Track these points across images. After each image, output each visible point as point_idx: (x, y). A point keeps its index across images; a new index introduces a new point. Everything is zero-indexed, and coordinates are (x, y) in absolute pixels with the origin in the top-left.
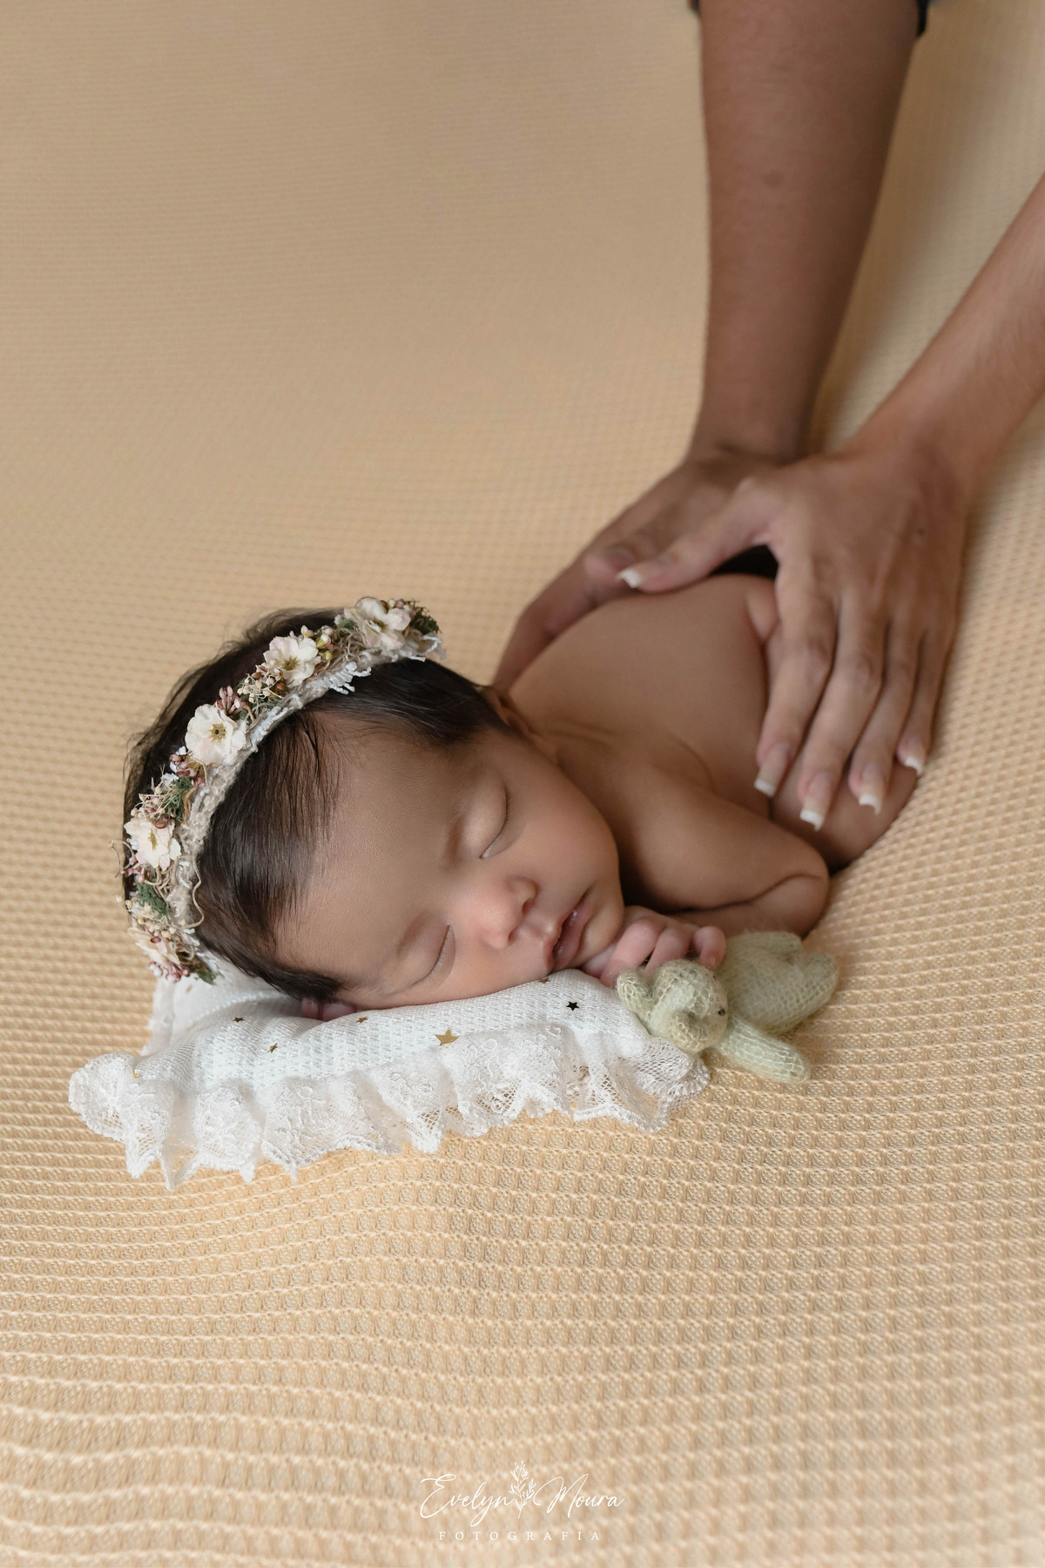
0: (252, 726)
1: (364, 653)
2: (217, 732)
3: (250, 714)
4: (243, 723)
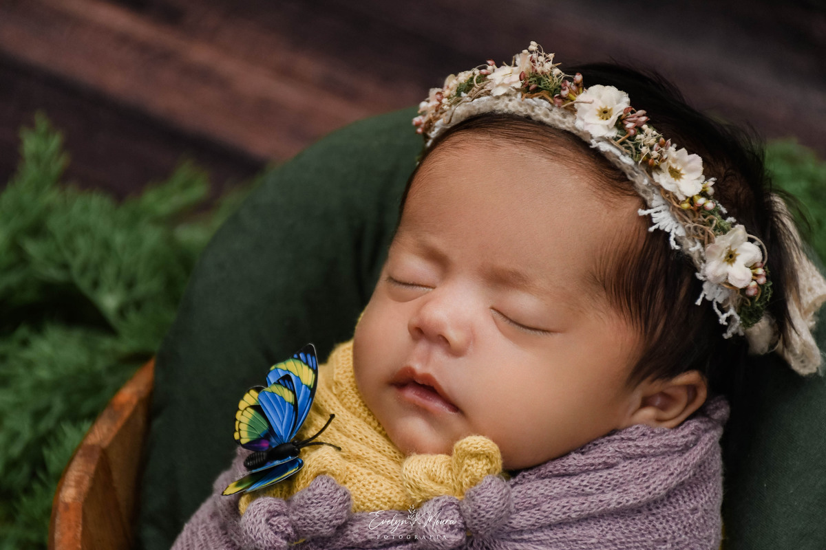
0: (613, 142)
1: (699, 245)
2: (605, 112)
3: (623, 138)
4: (614, 133)
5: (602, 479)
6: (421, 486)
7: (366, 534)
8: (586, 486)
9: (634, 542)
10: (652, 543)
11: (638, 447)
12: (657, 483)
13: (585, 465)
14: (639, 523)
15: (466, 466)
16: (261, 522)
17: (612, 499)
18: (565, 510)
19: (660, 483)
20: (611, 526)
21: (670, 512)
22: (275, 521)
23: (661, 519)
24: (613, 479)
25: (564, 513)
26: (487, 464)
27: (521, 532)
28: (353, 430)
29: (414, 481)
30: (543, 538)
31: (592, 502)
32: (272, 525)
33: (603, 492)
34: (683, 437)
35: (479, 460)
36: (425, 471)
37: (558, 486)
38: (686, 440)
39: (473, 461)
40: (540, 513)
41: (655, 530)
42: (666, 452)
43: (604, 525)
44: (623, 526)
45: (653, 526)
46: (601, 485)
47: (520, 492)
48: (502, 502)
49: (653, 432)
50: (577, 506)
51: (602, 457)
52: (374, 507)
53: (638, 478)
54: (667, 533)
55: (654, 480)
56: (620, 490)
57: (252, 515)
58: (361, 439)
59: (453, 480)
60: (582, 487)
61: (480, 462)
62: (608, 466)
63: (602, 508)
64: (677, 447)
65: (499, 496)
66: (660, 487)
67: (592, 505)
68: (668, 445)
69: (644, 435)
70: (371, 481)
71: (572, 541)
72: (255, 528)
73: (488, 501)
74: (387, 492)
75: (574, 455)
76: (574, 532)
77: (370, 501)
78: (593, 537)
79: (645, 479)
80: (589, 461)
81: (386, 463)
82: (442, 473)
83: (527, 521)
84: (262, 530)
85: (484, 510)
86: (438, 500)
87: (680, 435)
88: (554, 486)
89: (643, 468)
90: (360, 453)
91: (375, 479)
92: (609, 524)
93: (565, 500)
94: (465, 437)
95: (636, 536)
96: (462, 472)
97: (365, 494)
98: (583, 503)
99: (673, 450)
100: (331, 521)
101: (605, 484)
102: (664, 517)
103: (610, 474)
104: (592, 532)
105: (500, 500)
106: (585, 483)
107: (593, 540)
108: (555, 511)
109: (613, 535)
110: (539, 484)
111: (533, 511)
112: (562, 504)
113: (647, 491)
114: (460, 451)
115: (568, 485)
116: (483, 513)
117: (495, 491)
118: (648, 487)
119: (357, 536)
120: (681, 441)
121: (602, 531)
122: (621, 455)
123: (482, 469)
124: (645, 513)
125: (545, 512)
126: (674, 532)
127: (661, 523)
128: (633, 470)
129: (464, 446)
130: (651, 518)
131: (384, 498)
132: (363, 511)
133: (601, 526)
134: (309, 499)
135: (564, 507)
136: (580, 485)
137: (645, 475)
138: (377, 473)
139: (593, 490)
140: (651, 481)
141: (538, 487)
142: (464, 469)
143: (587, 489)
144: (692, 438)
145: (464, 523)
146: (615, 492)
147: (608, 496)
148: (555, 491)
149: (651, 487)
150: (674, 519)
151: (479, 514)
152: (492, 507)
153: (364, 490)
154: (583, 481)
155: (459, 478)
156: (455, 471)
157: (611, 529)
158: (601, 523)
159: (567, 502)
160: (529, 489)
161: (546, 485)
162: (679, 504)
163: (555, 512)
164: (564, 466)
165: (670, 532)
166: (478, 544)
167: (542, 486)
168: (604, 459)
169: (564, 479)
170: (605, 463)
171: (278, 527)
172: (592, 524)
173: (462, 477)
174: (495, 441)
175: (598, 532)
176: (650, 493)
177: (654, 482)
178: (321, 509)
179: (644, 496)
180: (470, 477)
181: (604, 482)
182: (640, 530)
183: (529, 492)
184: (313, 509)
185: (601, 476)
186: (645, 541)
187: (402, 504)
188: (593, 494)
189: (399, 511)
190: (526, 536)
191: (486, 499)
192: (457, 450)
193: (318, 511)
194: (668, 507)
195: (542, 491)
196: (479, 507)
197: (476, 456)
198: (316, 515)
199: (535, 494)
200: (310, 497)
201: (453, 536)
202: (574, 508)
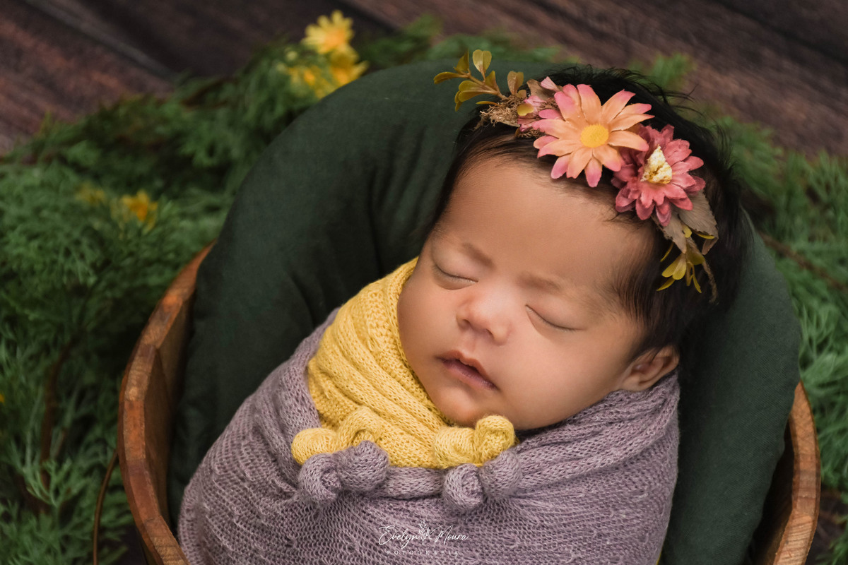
5: (590, 445)
6: (449, 457)
7: (400, 489)
8: (577, 452)
9: (612, 494)
10: (629, 494)
11: (618, 412)
12: (634, 445)
13: (578, 436)
14: (618, 478)
15: (486, 440)
16: (316, 480)
17: (597, 461)
18: (561, 473)
19: (636, 445)
20: (595, 483)
21: (644, 465)
22: (327, 478)
23: (637, 473)
24: (599, 445)
25: (561, 475)
26: (503, 439)
27: (525, 491)
28: (388, 390)
29: (444, 454)
30: (542, 495)
31: (582, 466)
32: (325, 482)
33: (591, 456)
34: (653, 401)
35: (497, 435)
36: (453, 444)
37: (555, 453)
38: (655, 403)
39: (493, 436)
40: (542, 476)
41: (631, 483)
42: (639, 415)
43: (590, 481)
44: (604, 482)
45: (630, 479)
46: (589, 451)
47: (526, 459)
48: (515, 476)
49: (629, 398)
50: (571, 469)
51: (591, 427)
52: (406, 464)
53: (618, 442)
54: (644, 485)
55: (630, 442)
56: (603, 453)
57: (309, 474)
58: (395, 399)
59: (473, 450)
60: (574, 454)
61: (498, 438)
62: (595, 434)
63: (589, 470)
64: (648, 410)
65: (513, 471)
66: (636, 448)
67: (582, 468)
68: (641, 410)
69: (621, 400)
70: (404, 441)
71: (565, 496)
72: (312, 485)
73: (504, 475)
74: (417, 453)
75: (569, 427)
76: (566, 490)
77: (403, 459)
78: (581, 492)
79: (622, 442)
80: (581, 431)
81: (417, 425)
82: (467, 446)
83: (531, 482)
84: (317, 487)
85: (500, 482)
86: (462, 469)
87: (650, 400)
88: (552, 452)
89: (622, 432)
90: (395, 413)
91: (407, 440)
92: (594, 481)
93: (561, 464)
94: (487, 417)
95: (614, 489)
96: (483, 445)
97: (398, 452)
98: (575, 467)
99: (645, 413)
100: (373, 481)
101: (592, 450)
102: (639, 470)
103: (596, 441)
104: (580, 489)
105: (514, 474)
106: (576, 450)
107: (581, 495)
108: (553, 473)
109: (596, 489)
110: (540, 451)
111: (536, 474)
112: (559, 468)
113: (625, 452)
114: (482, 428)
115: (564, 451)
116: (500, 485)
117: (510, 467)
118: (625, 449)
119: (392, 490)
120: (651, 406)
121: (588, 487)
122: (605, 423)
123: (499, 443)
124: (621, 469)
125: (545, 475)
126: (650, 483)
127: (637, 476)
128: (614, 435)
129: (486, 424)
130: (627, 473)
131: (415, 457)
132: (396, 466)
133: (588, 483)
134: (356, 463)
135: (560, 470)
136: (573, 452)
137: (623, 439)
138: (408, 432)
139: (583, 455)
140: (628, 444)
141: (540, 454)
142: (484, 443)
143: (579, 455)
144: (660, 401)
145: (483, 488)
146: (599, 455)
147: (595, 459)
148: (553, 458)
149: (628, 449)
150: (648, 470)
151: (496, 485)
152: (507, 480)
153: (397, 449)
154: (575, 448)
155: (479, 450)
156: (476, 443)
157: (595, 485)
158: (588, 481)
159: (563, 467)
160: (533, 456)
161: (546, 452)
162: (651, 457)
163: (553, 475)
164: (561, 437)
165: (646, 483)
166: (491, 501)
167: (543, 454)
168: (592, 429)
169: (561, 446)
170: (593, 432)
171: (329, 483)
172: (581, 482)
173: (482, 449)
174: (511, 421)
175: (585, 487)
176: (626, 453)
177: (630, 445)
178: (365, 472)
179: (621, 457)
180: (489, 449)
181: (592, 448)
182: (618, 484)
183: (533, 459)
184: (359, 471)
185: (589, 443)
186: (622, 493)
187: (429, 464)
188: (582, 458)
189: (426, 469)
190: (529, 494)
191: (502, 474)
192: (480, 427)
193: (363, 473)
194: (642, 461)
195: (543, 458)
196: (497, 480)
197: (495, 432)
198: (362, 477)
199: (537, 460)
200: (357, 461)
201: (473, 499)
202: (568, 471)
